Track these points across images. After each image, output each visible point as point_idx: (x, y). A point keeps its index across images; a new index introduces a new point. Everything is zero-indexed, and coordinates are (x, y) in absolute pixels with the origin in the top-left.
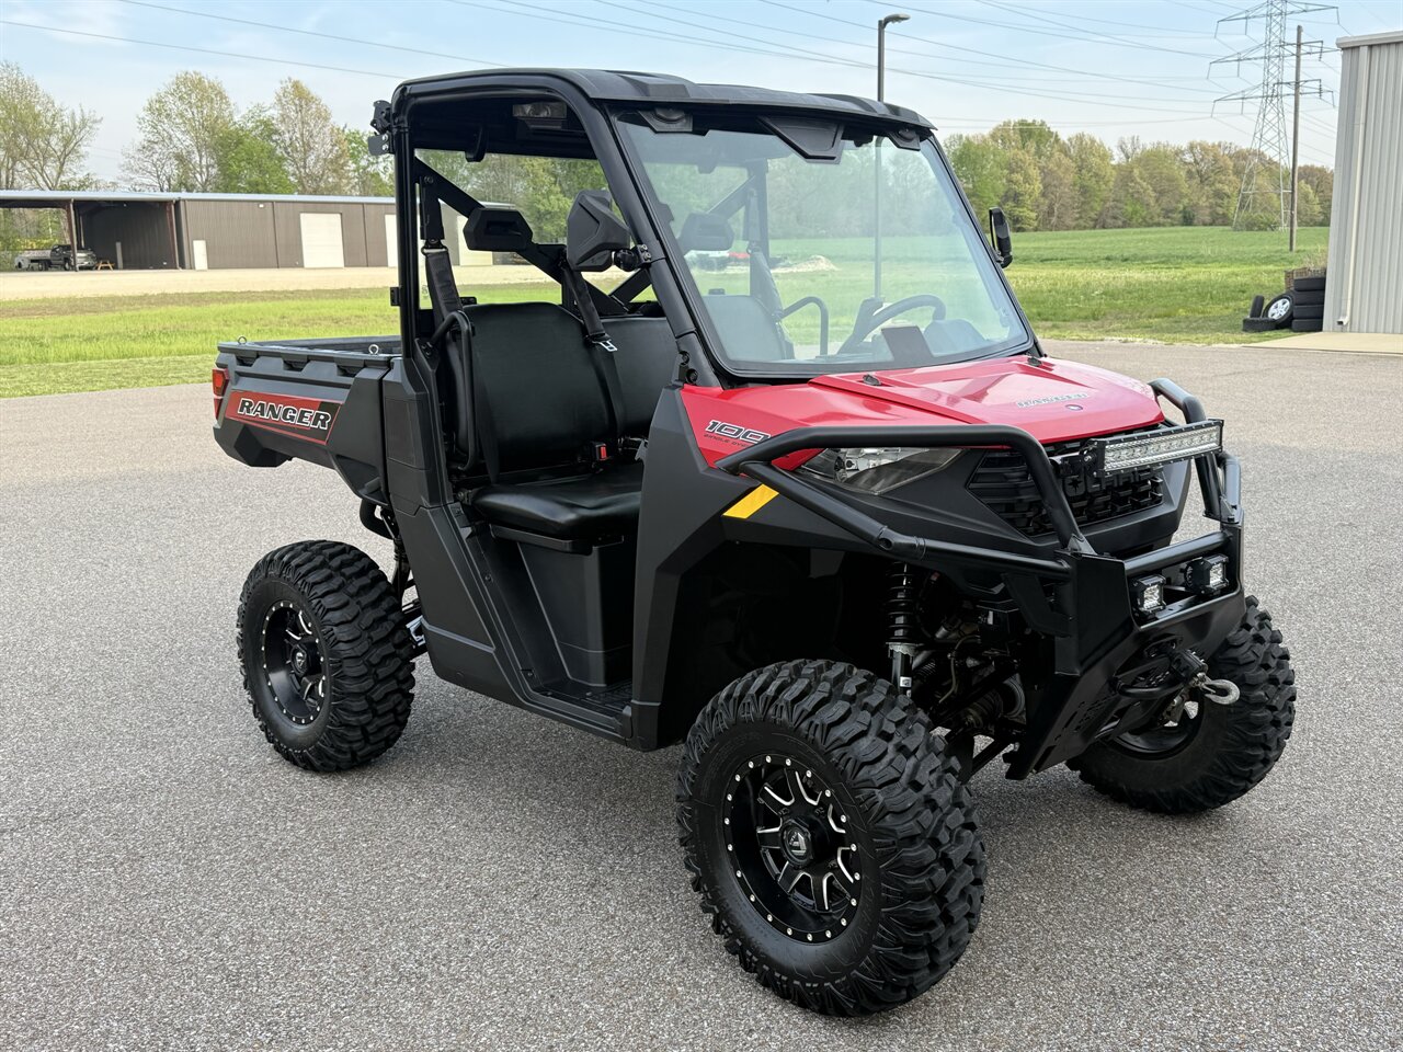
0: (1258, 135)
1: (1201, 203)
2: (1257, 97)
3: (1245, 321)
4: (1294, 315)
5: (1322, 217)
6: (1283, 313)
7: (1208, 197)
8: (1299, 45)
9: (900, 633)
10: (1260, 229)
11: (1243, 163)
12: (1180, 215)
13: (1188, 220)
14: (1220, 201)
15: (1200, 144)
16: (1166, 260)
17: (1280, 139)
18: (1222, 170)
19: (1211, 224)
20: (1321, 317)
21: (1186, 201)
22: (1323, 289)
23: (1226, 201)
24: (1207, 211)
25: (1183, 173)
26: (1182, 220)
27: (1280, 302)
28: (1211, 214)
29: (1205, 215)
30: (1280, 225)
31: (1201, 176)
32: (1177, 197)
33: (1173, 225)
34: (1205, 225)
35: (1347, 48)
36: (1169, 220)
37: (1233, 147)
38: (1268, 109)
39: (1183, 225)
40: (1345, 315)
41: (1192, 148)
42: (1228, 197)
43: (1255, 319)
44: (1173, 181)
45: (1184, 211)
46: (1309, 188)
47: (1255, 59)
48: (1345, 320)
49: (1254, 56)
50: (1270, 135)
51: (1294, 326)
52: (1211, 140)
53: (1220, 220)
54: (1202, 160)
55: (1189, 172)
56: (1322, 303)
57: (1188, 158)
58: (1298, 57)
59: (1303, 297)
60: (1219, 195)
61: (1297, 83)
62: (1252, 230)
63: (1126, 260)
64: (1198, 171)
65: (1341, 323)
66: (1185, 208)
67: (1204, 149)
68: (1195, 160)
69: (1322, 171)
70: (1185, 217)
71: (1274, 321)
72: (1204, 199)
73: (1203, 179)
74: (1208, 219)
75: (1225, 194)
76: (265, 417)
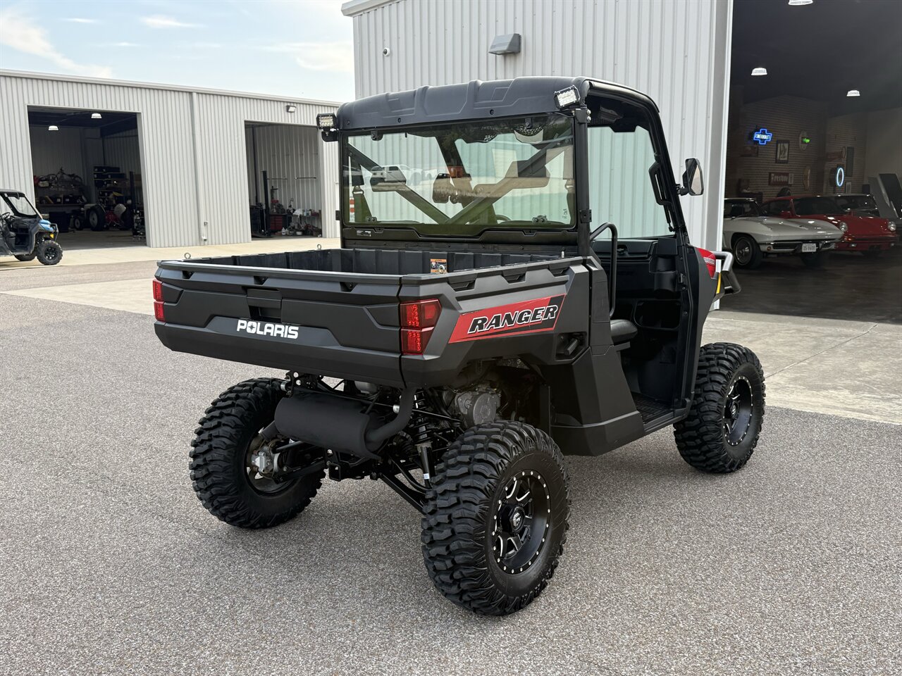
76: (501, 327)
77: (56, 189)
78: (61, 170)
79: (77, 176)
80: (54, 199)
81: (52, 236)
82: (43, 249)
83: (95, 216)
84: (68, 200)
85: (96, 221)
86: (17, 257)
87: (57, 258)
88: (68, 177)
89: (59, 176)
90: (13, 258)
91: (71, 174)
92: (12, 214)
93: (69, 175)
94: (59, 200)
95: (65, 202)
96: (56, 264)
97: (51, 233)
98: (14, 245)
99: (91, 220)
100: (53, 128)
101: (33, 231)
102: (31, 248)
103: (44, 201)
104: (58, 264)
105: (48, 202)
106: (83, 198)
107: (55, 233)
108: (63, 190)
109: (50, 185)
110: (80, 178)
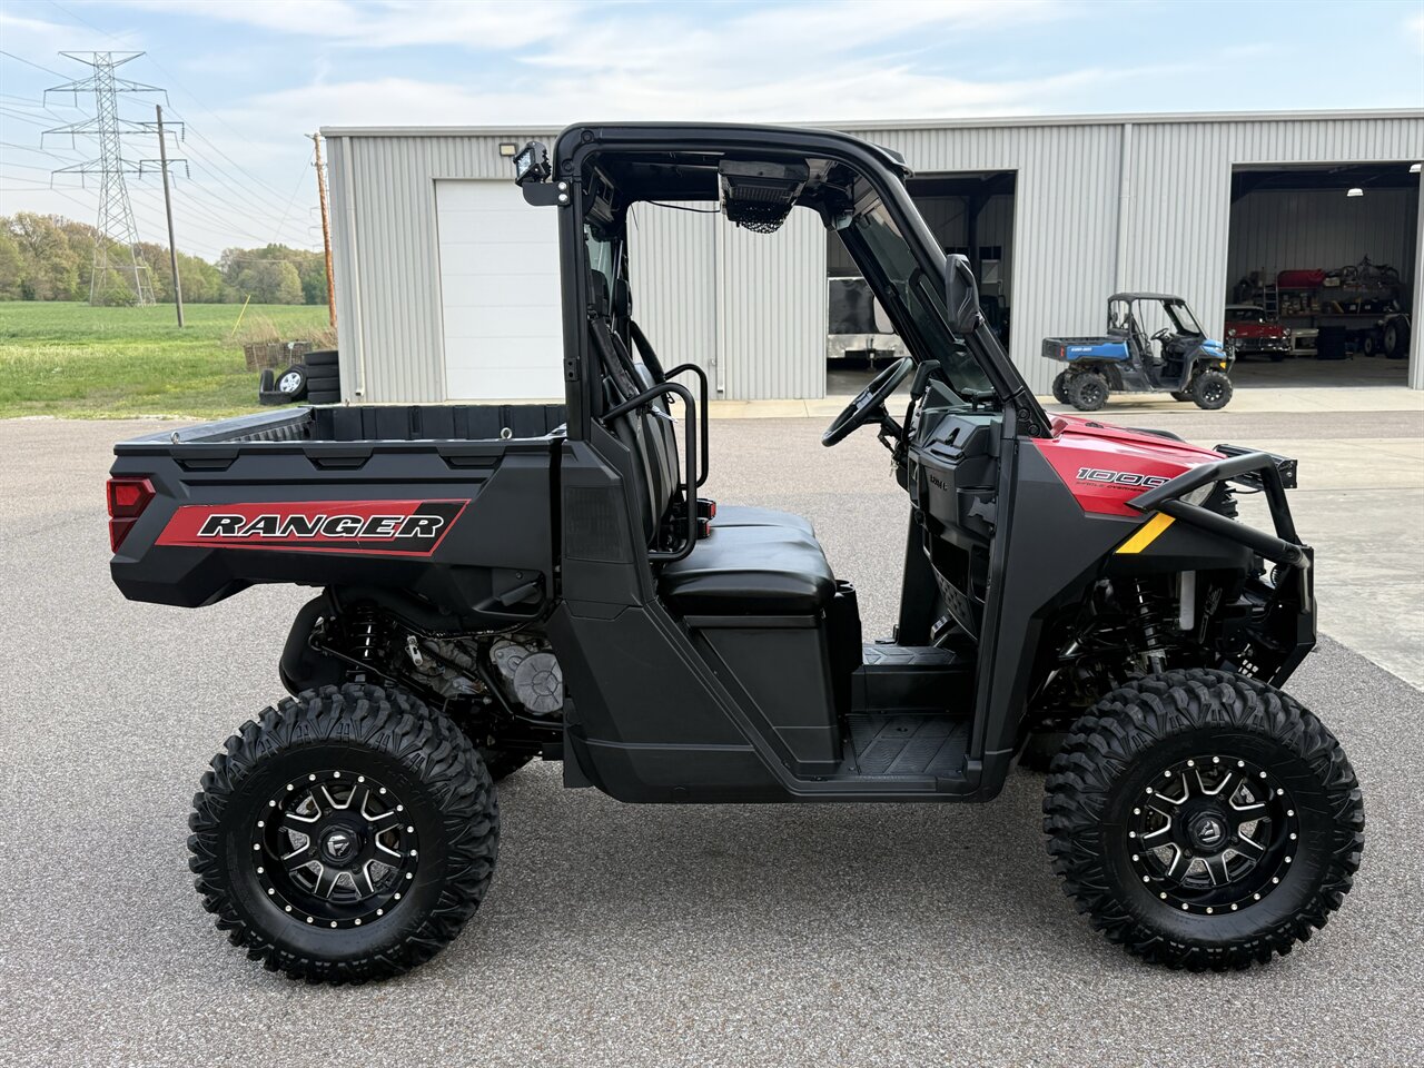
0: (103, 210)
1: (39, 276)
2: (96, 172)
3: (261, 395)
4: (309, 388)
5: (164, 294)
6: (296, 386)
7: (46, 272)
8: (160, 124)
9: (1152, 642)
10: (118, 305)
11: (80, 238)
12: (19, 289)
13: (28, 294)
14: (59, 276)
15: (29, 216)
16: (61, 336)
17: (126, 215)
18: (57, 244)
19: (53, 300)
20: (339, 389)
21: (24, 275)
22: (337, 363)
23: (65, 275)
24: (48, 286)
25: (16, 245)
26: (22, 294)
27: (289, 376)
28: (52, 289)
29: (45, 290)
30: (138, 301)
31: (35, 249)
32: (14, 271)
33: (13, 300)
34: (47, 299)
35: (331, 137)
36: (8, 294)
37: (65, 220)
38: (109, 185)
39: (23, 300)
40: (361, 387)
41: (20, 219)
42: (68, 271)
43: (267, 393)
44: (6, 253)
45: (23, 285)
46: (147, 267)
47: (90, 133)
48: (362, 391)
49: (88, 129)
50: (115, 211)
51: (309, 397)
52: (41, 213)
53: (62, 296)
54: (34, 232)
55: (21, 244)
56: (337, 375)
57: (18, 230)
58: (161, 136)
59: (316, 371)
60: (57, 269)
61: (164, 161)
62: (110, 306)
63: (14, 336)
64: (31, 244)
65: (359, 394)
66: (23, 281)
67: (35, 222)
68: (26, 233)
69: (156, 248)
70: (25, 292)
71: (289, 394)
72: (43, 273)
73: (38, 252)
74: (49, 294)
75: (64, 268)
76: (278, 534)
77: (1354, 290)
78: (1366, 258)
79: (1391, 269)
80: (1345, 306)
81: (1223, 365)
82: (1202, 385)
83: (1393, 335)
84: (1368, 307)
85: (1393, 343)
86: (1174, 394)
87: (1221, 400)
88: (1376, 270)
89: (1360, 269)
90: (1167, 397)
91: (1381, 264)
92: (1174, 330)
93: (1378, 267)
94: (1353, 308)
95: (1363, 311)
96: (1218, 408)
97: (1221, 360)
98: (1159, 378)
99: (1387, 339)
100: (1355, 192)
101: (1189, 357)
102: (1184, 382)
103: (1329, 308)
104: (1222, 410)
105: (1335, 310)
106: (1395, 303)
107: (1228, 361)
108: (1365, 291)
109: (1342, 283)
110: (1396, 271)
